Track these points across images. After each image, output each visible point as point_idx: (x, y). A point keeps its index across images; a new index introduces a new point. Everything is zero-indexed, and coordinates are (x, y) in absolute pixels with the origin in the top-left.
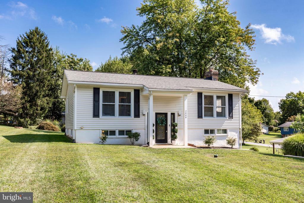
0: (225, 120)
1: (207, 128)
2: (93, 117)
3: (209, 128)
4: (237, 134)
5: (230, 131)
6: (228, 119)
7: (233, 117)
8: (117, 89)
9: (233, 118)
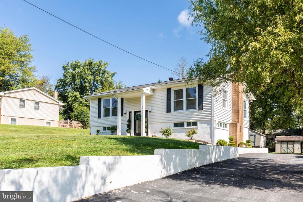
0: (195, 112)
1: (176, 121)
2: (98, 118)
3: (179, 121)
4: (209, 126)
5: (200, 124)
6: (197, 110)
7: (204, 108)
8: (111, 97)
9: (202, 109)
